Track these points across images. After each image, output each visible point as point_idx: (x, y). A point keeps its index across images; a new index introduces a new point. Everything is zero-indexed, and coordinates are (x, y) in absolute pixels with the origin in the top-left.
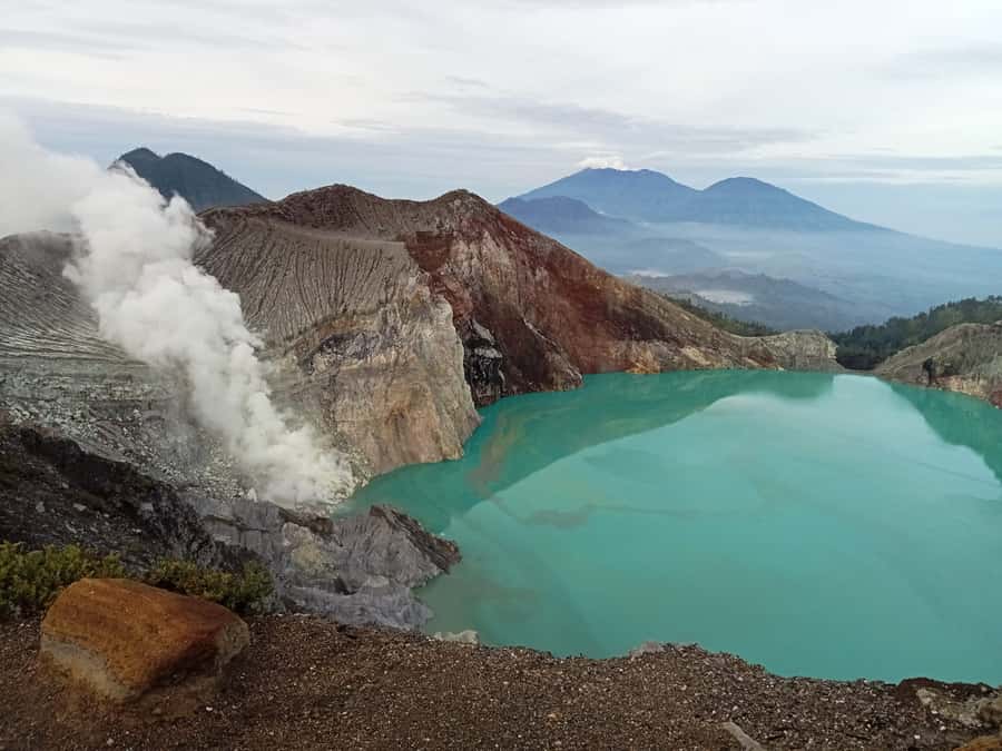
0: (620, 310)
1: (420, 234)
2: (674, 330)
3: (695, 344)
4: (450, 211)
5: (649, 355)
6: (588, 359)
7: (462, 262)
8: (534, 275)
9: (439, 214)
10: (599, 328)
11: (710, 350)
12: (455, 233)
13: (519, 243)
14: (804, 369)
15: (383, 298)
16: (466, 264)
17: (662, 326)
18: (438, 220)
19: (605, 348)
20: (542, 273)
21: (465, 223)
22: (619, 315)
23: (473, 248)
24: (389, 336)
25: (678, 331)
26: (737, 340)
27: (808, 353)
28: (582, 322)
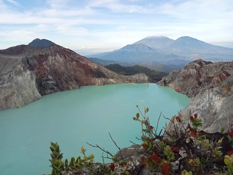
0: (95, 71)
1: (40, 55)
2: (107, 75)
3: (113, 78)
4: (50, 49)
5: (100, 81)
6: (86, 82)
7: (50, 61)
8: (72, 63)
9: (46, 50)
10: (90, 75)
11: (116, 79)
12: (49, 54)
13: (69, 56)
14: (140, 83)
15: (11, 70)
16: (51, 61)
17: (104, 74)
18: (46, 51)
19: (90, 80)
20: (74, 63)
21: (53, 52)
22: (94, 72)
23: (53, 58)
24: (11, 79)
25: (108, 75)
26: (123, 77)
27: (141, 79)
28: (85, 74)
